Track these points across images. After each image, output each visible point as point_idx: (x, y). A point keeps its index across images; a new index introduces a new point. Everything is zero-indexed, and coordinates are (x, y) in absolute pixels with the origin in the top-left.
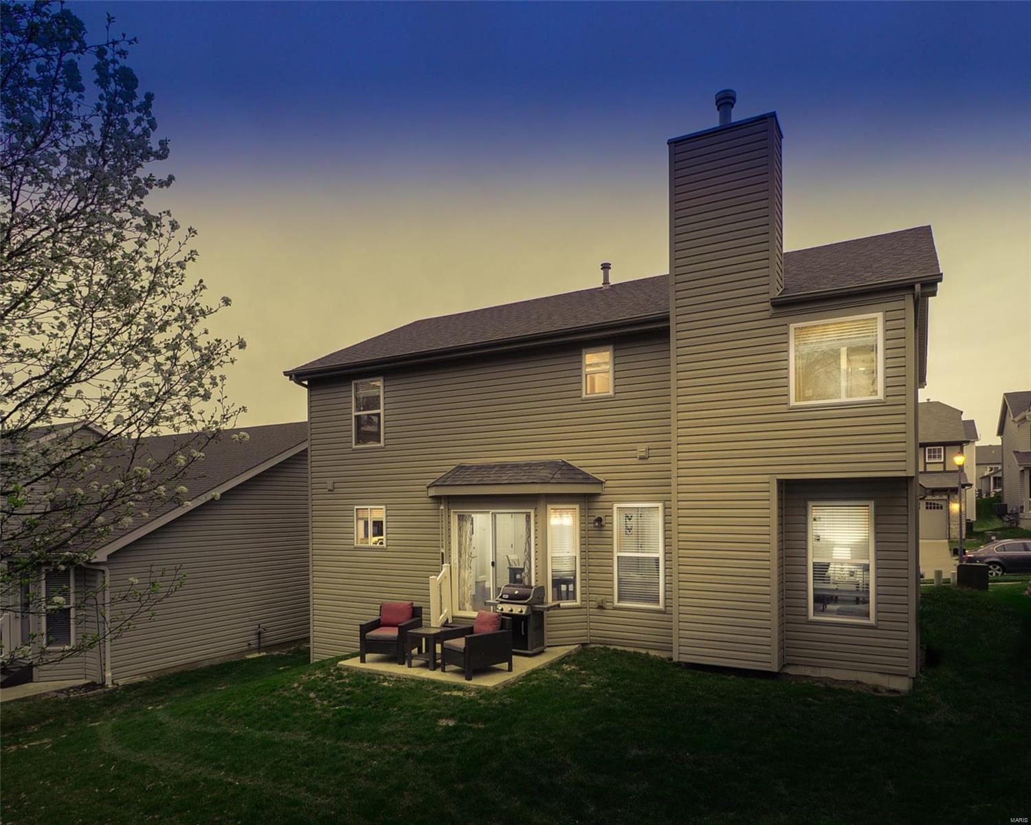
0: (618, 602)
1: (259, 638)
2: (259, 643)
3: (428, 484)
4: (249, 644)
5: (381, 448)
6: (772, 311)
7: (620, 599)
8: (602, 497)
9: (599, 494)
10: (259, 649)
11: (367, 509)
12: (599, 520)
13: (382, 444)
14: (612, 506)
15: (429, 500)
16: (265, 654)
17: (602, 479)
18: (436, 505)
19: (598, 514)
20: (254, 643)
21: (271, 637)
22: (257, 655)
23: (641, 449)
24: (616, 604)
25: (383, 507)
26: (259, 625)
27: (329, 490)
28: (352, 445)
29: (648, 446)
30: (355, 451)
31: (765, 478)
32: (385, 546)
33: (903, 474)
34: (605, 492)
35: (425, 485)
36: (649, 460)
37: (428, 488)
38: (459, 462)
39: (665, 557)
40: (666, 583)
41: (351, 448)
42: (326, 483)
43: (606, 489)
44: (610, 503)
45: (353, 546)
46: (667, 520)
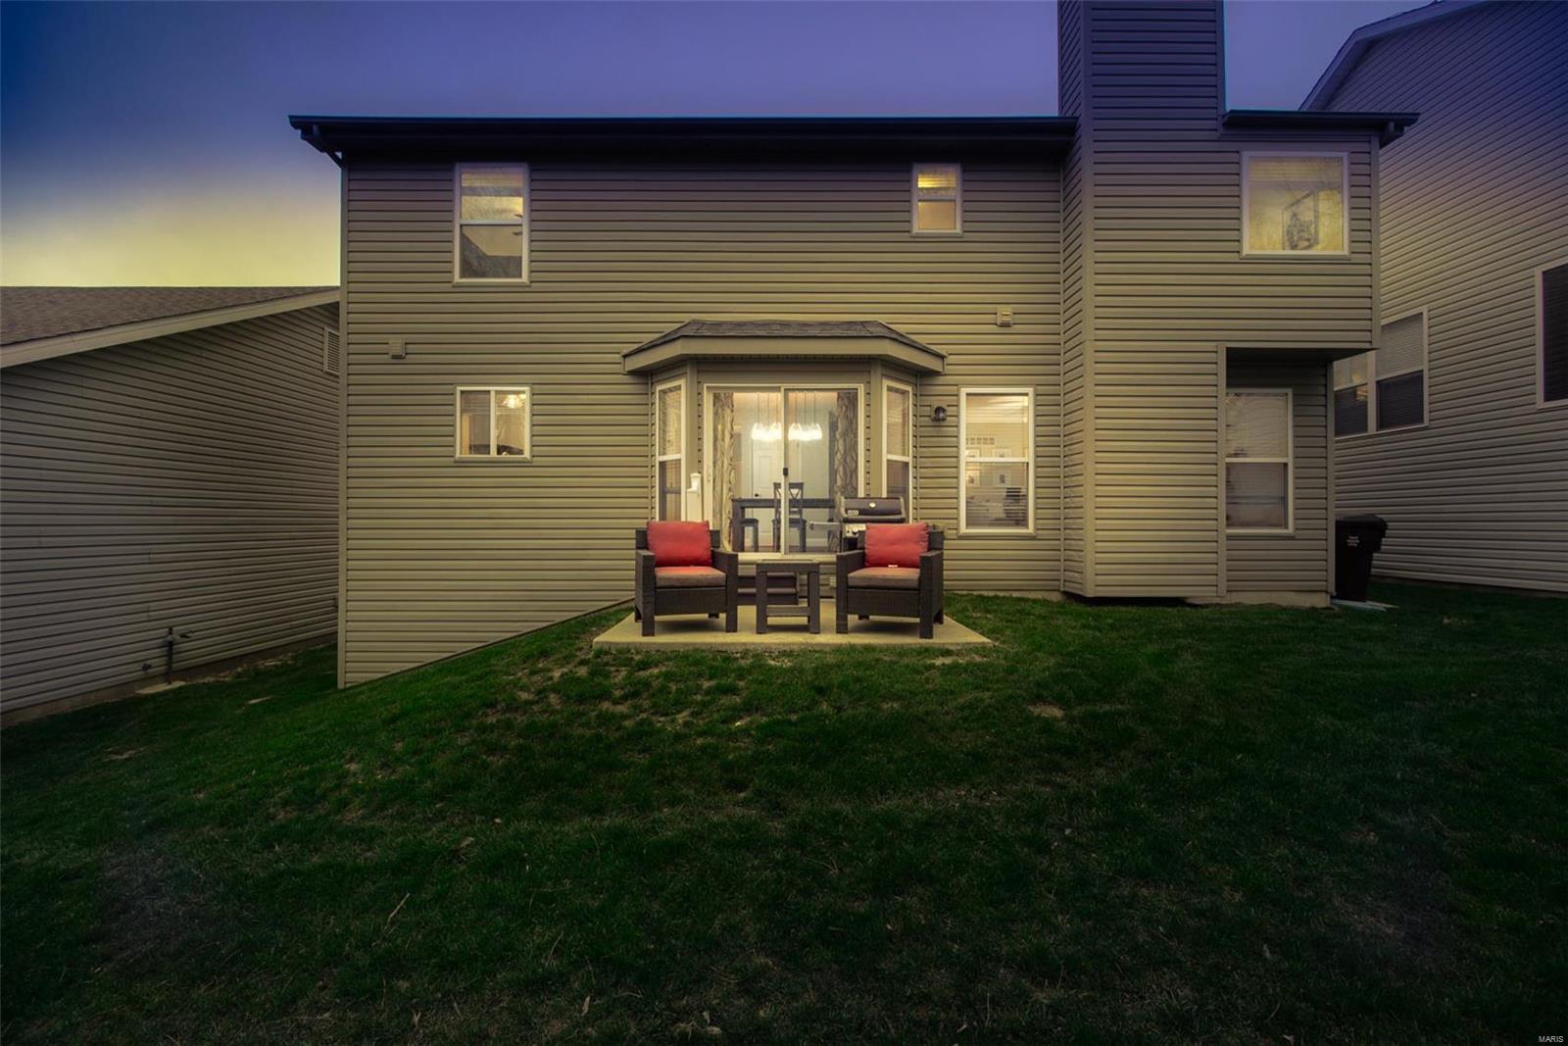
0: (967, 528)
1: (170, 654)
2: (170, 663)
3: (625, 352)
4: (146, 667)
5: (522, 285)
6: (1222, 130)
7: (969, 524)
8: (942, 378)
9: (937, 374)
10: (168, 676)
11: (489, 392)
12: (939, 410)
13: (525, 278)
14: (958, 390)
15: (628, 379)
16: (183, 683)
17: (944, 353)
18: (644, 386)
19: (936, 402)
20: (158, 664)
21: (192, 651)
22: (163, 687)
23: (1005, 312)
24: (964, 530)
25: (526, 389)
26: (171, 629)
27: (395, 357)
28: (453, 277)
29: (1013, 308)
30: (459, 289)
31: (1211, 346)
32: (528, 457)
33: (1367, 346)
34: (946, 372)
35: (619, 353)
36: (1017, 328)
37: (625, 356)
38: (687, 318)
39: (1035, 462)
40: (1037, 498)
41: (449, 282)
42: (387, 343)
43: (949, 367)
44: (955, 387)
45: (451, 459)
46: (1039, 410)
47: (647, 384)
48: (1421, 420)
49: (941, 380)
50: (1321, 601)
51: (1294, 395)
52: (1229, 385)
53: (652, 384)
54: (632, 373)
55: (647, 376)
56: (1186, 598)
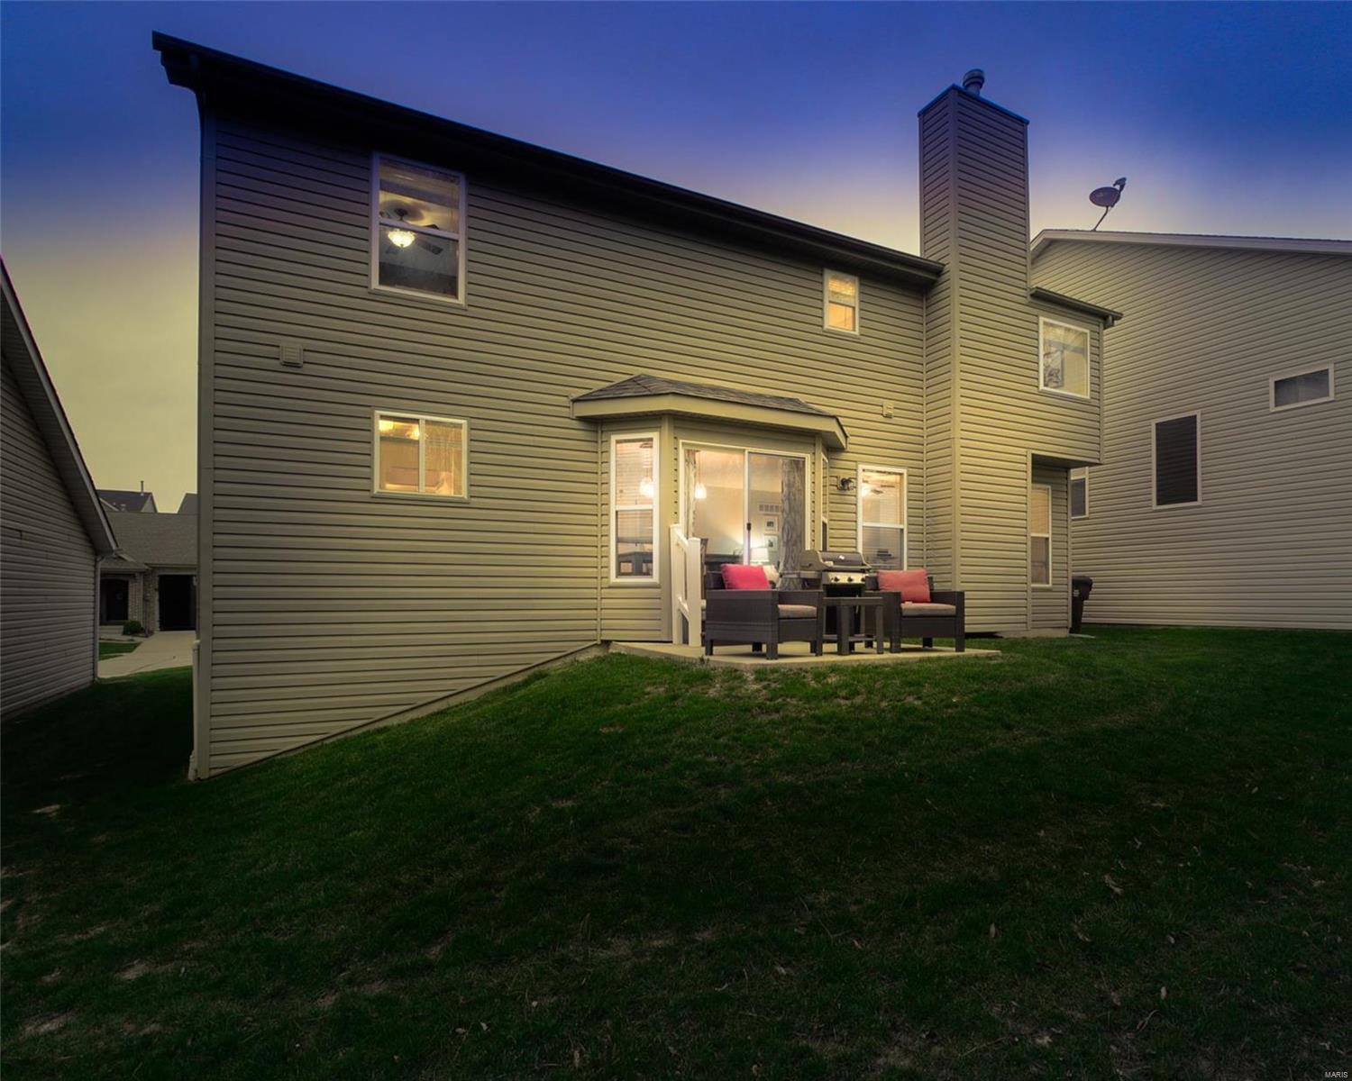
3: (575, 396)
5: (458, 307)
6: (1029, 299)
8: (849, 454)
11: (417, 421)
12: (844, 481)
13: (460, 300)
14: (857, 466)
15: (577, 424)
17: (848, 434)
18: (593, 434)
19: (845, 475)
23: (889, 406)
25: (462, 422)
27: (287, 364)
28: (370, 282)
29: (895, 404)
30: (375, 296)
31: (1023, 451)
32: (466, 497)
33: (1097, 461)
34: (848, 450)
35: (566, 396)
36: (895, 420)
37: (575, 401)
38: (637, 371)
39: (908, 528)
40: (909, 557)
41: (366, 287)
42: (278, 346)
43: (851, 446)
44: (854, 464)
45: (367, 493)
46: (911, 488)
47: (597, 432)
48: (1084, 513)
49: (844, 456)
50: (1064, 633)
51: (1052, 490)
52: (1033, 482)
53: (602, 432)
54: (582, 419)
55: (599, 425)
56: (996, 632)
